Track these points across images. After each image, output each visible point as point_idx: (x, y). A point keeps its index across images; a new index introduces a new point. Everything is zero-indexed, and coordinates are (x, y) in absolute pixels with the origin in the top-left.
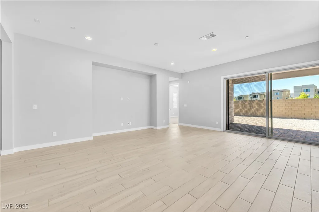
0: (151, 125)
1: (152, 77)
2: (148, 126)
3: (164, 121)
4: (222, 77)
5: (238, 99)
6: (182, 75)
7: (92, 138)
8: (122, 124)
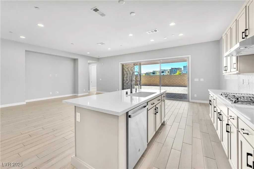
0: (75, 93)
1: (75, 61)
2: (73, 94)
3: (84, 90)
4: (120, 63)
5: (152, 73)
6: (98, 59)
7: (25, 103)
8: (51, 93)
